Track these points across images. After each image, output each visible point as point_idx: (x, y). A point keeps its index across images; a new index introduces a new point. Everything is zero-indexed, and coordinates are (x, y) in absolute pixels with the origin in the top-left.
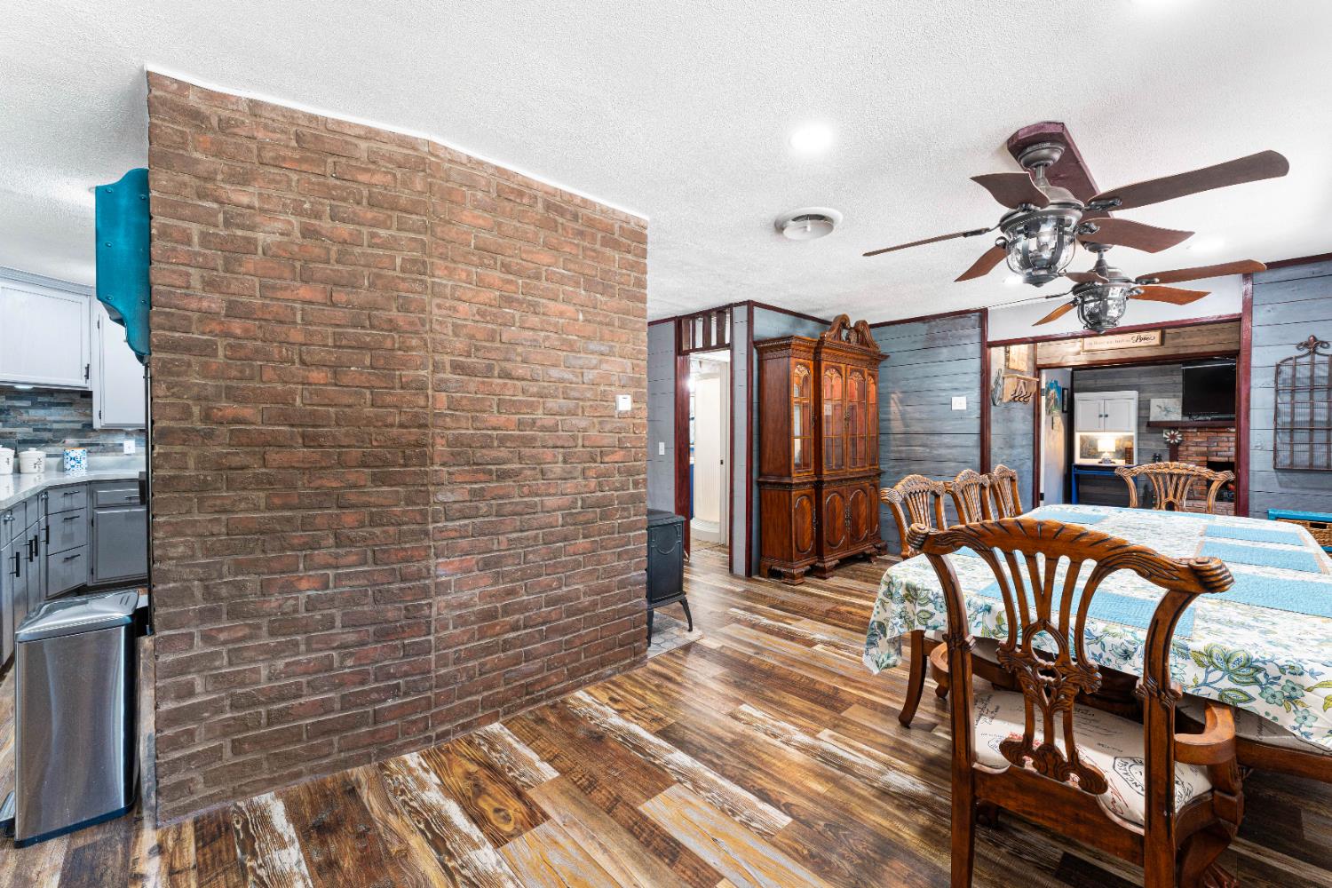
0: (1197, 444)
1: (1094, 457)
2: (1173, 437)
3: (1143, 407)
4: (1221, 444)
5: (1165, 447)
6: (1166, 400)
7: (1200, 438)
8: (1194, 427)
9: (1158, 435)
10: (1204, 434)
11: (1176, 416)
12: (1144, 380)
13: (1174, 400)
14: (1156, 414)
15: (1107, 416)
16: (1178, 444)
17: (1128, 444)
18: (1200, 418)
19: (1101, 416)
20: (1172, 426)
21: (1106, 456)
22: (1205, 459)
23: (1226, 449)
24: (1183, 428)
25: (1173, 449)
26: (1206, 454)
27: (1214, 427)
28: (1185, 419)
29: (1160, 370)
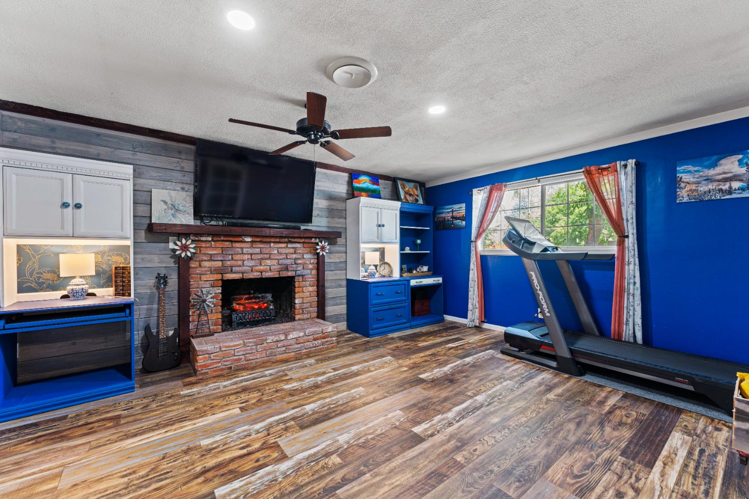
0: (211, 258)
1: (53, 288)
2: (185, 248)
3: (142, 199)
4: (237, 257)
5: (171, 263)
6: (173, 193)
7: (212, 248)
8: (208, 235)
9: (162, 245)
10: (219, 244)
11: (187, 219)
12: (144, 158)
13: (184, 194)
14: (160, 215)
15: (78, 206)
16: (190, 259)
17: (119, 261)
18: (213, 223)
19: (65, 205)
20: (183, 232)
21: (77, 284)
22: (219, 277)
23: (240, 263)
24: (196, 235)
25: (183, 265)
26: (221, 271)
27: (229, 235)
28: (198, 223)
29: (165, 148)
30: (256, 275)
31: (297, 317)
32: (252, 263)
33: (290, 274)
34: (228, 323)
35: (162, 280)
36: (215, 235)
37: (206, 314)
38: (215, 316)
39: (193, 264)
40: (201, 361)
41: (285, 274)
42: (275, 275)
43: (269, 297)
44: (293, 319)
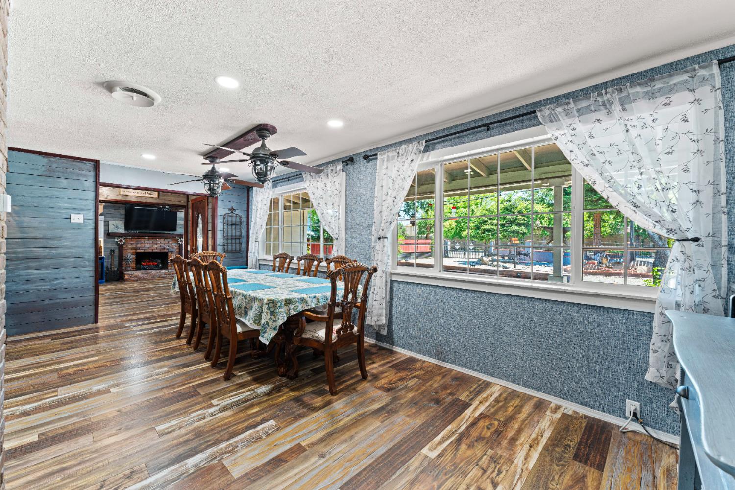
0: (132, 245)
2: (121, 241)
3: (106, 225)
4: (142, 244)
5: (116, 246)
6: (117, 222)
7: (132, 241)
8: (130, 236)
9: (113, 240)
10: (135, 240)
11: (122, 230)
12: (106, 211)
13: (121, 222)
14: (112, 229)
16: (122, 245)
18: (132, 232)
20: (120, 235)
22: (135, 251)
23: (143, 246)
24: (125, 236)
25: (120, 247)
26: (135, 249)
27: (139, 236)
28: (126, 232)
29: (114, 206)
30: (151, 251)
31: (169, 268)
32: (148, 246)
33: (166, 251)
34: (138, 269)
35: (112, 252)
36: (133, 236)
37: (129, 264)
38: (133, 265)
39: (124, 247)
40: (127, 277)
41: (163, 251)
42: (158, 251)
43: (159, 261)
44: (167, 268)
